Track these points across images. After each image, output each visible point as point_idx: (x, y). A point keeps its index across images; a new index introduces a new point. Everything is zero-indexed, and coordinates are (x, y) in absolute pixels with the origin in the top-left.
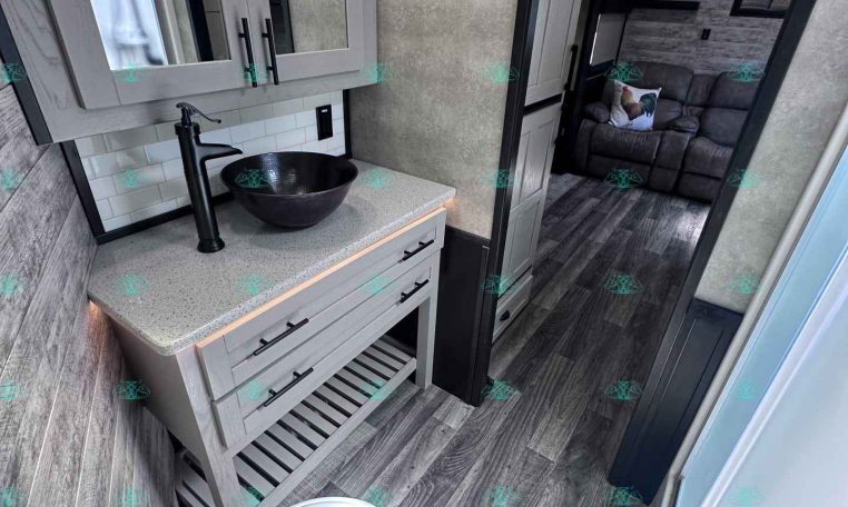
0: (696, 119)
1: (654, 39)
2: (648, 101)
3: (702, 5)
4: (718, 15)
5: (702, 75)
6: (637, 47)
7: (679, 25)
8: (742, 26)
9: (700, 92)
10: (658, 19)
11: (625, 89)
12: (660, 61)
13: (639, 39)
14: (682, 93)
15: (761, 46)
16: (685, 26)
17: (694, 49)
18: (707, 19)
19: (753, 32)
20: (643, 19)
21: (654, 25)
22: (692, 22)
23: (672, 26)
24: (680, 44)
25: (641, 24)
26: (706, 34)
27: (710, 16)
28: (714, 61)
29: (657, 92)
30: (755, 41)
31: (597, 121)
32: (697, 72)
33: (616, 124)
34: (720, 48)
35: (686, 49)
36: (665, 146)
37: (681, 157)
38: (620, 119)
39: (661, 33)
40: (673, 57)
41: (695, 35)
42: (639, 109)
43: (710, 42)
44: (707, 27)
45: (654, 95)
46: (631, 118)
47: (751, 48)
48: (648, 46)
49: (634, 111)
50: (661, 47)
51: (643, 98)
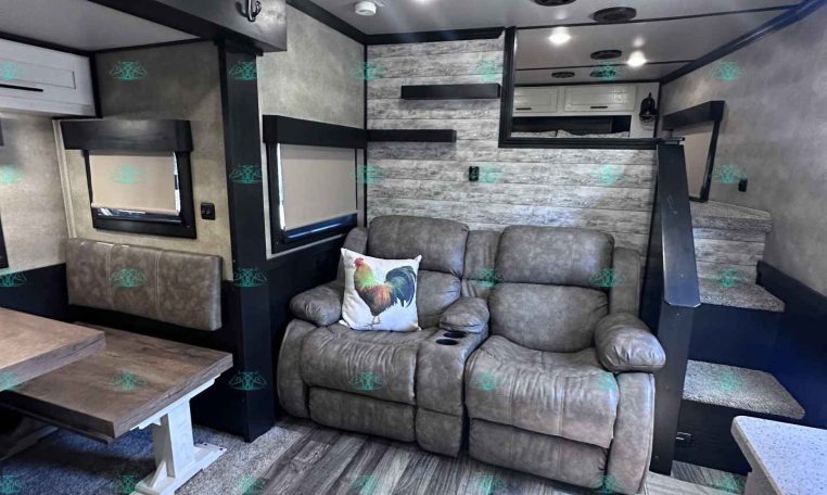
0: (481, 304)
1: (407, 183)
2: (400, 280)
3: (459, 134)
4: (483, 148)
5: (480, 232)
6: (388, 195)
7: (437, 162)
8: (518, 161)
9: (481, 258)
10: (408, 156)
11: (358, 263)
12: (422, 213)
13: (388, 184)
14: (455, 261)
15: (550, 187)
16: (445, 163)
17: (463, 195)
18: (470, 154)
19: (534, 169)
20: (389, 156)
21: (404, 164)
22: (452, 158)
23: (426, 164)
24: (444, 188)
25: (385, 164)
26: (473, 174)
27: (473, 148)
28: (494, 210)
29: (414, 264)
30: (539, 181)
31: (315, 323)
32: (472, 227)
33: (353, 324)
34: (498, 192)
35: (454, 194)
36: (426, 373)
37: (459, 392)
38: (356, 313)
39: (415, 174)
40: (439, 208)
41: (461, 175)
42: (387, 296)
43: (480, 184)
44: (474, 164)
45: (409, 269)
46: (375, 313)
47: (537, 191)
48: (402, 193)
49: (378, 299)
50: (419, 194)
51: (390, 276)
